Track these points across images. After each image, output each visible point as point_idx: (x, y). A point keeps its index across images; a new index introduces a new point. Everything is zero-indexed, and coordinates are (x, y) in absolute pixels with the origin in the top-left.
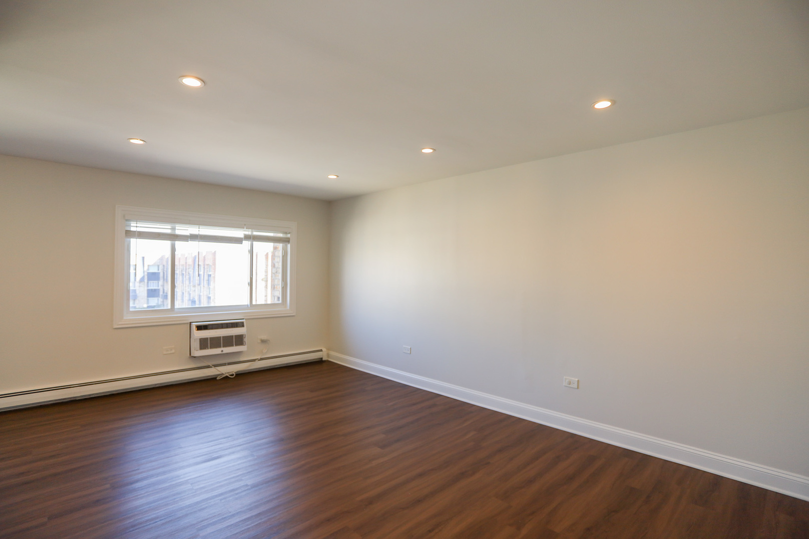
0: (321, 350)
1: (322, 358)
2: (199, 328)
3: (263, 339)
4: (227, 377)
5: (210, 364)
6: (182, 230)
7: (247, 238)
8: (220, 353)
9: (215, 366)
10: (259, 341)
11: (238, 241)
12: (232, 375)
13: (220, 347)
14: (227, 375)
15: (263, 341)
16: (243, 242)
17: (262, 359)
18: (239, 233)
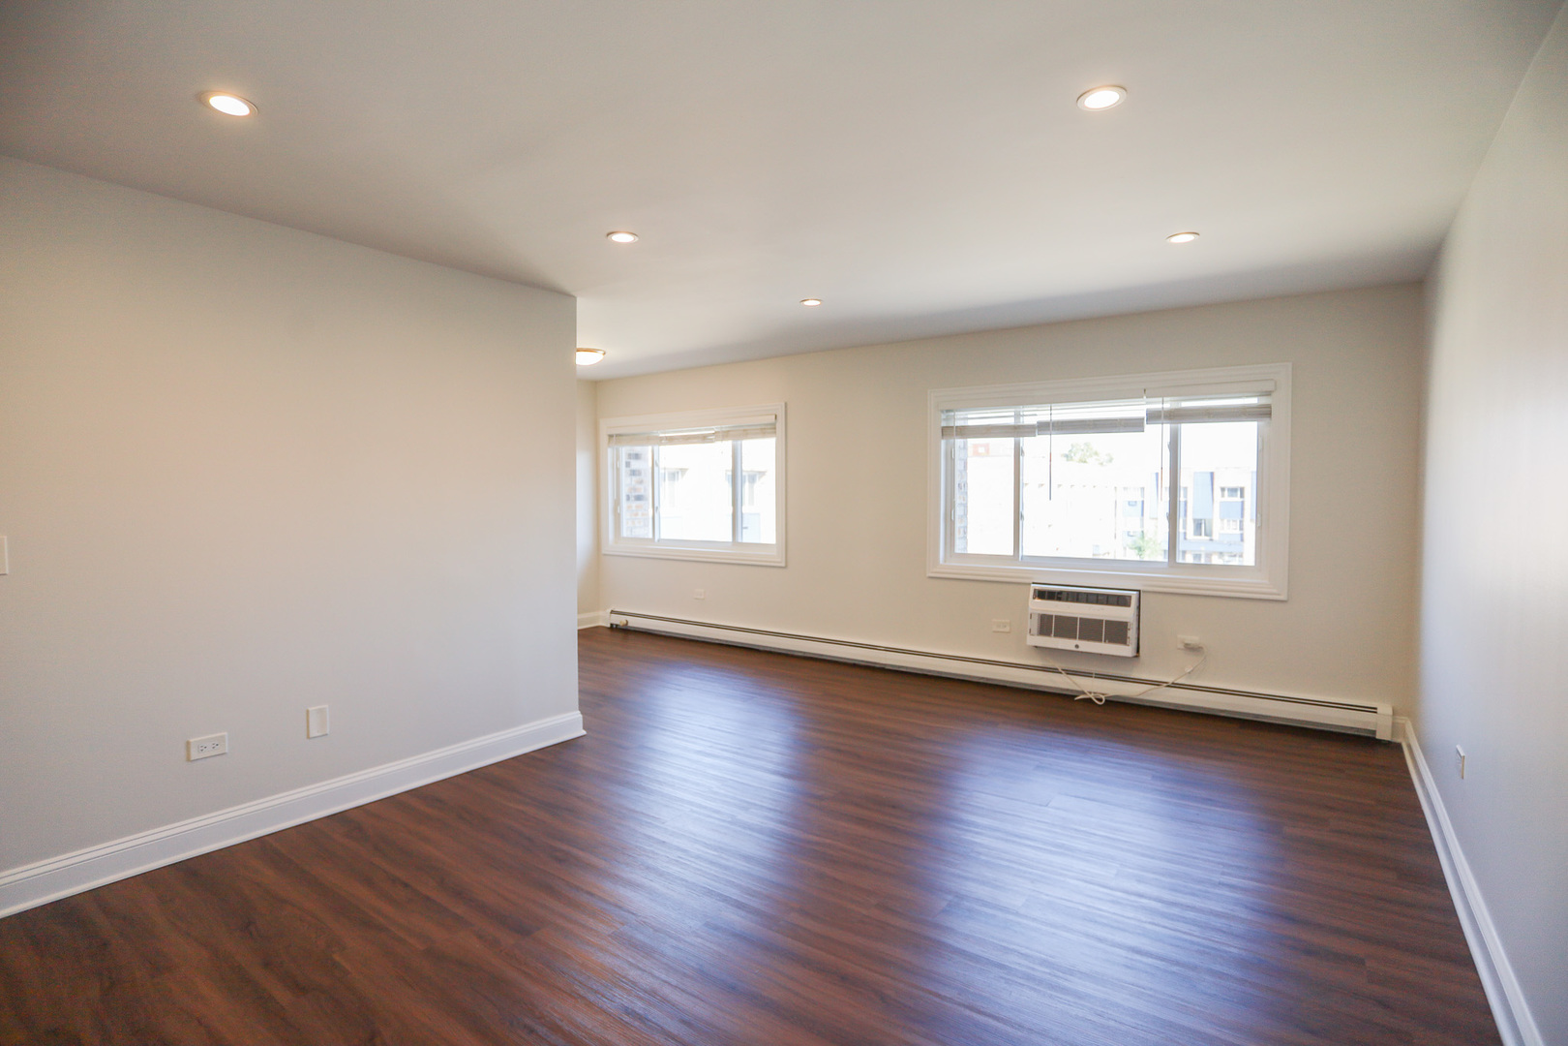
0: (1373, 710)
1: (1374, 732)
2: (1042, 595)
3: (1186, 642)
4: (1089, 701)
5: (1058, 666)
6: (1033, 415)
7: (1154, 417)
8: (1074, 649)
9: (1069, 672)
10: (1181, 646)
11: (1133, 425)
12: (1100, 700)
13: (1075, 638)
14: (1091, 696)
15: (1192, 649)
16: (1147, 427)
17: (1175, 685)
18: (1136, 409)
